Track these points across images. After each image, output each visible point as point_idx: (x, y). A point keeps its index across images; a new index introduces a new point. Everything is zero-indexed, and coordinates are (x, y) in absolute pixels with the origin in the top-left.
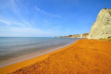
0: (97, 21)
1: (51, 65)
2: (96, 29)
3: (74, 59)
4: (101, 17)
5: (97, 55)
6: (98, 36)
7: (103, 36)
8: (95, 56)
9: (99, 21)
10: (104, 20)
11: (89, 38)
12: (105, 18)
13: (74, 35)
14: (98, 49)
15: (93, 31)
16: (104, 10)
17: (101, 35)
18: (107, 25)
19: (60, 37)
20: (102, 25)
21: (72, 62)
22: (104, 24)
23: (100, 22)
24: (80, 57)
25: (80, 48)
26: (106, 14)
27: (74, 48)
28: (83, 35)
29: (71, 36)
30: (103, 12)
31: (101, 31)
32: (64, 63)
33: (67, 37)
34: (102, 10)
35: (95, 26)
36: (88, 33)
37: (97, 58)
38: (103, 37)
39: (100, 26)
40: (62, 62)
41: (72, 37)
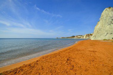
0: (101, 21)
1: (35, 69)
2: (100, 29)
3: (65, 62)
4: (105, 16)
5: (93, 58)
6: (102, 36)
7: (107, 36)
8: (89, 59)
9: (102, 20)
10: (108, 20)
11: (92, 39)
12: (109, 17)
13: (77, 36)
14: (97, 51)
15: (97, 31)
16: (108, 9)
17: (105, 36)
18: (111, 25)
19: (62, 38)
20: (106, 25)
21: (60, 66)
22: (108, 24)
23: (104, 21)
24: (72, 60)
25: (77, 50)
26: (110, 13)
27: (71, 49)
28: (86, 35)
29: (74, 36)
30: (106, 11)
31: (105, 31)
32: (50, 68)
33: (69, 37)
34: (106, 9)
35: (99, 26)
36: (91, 34)
37: (91, 62)
38: (107, 38)
39: (104, 26)
40: (49, 66)
41: (74, 38)
